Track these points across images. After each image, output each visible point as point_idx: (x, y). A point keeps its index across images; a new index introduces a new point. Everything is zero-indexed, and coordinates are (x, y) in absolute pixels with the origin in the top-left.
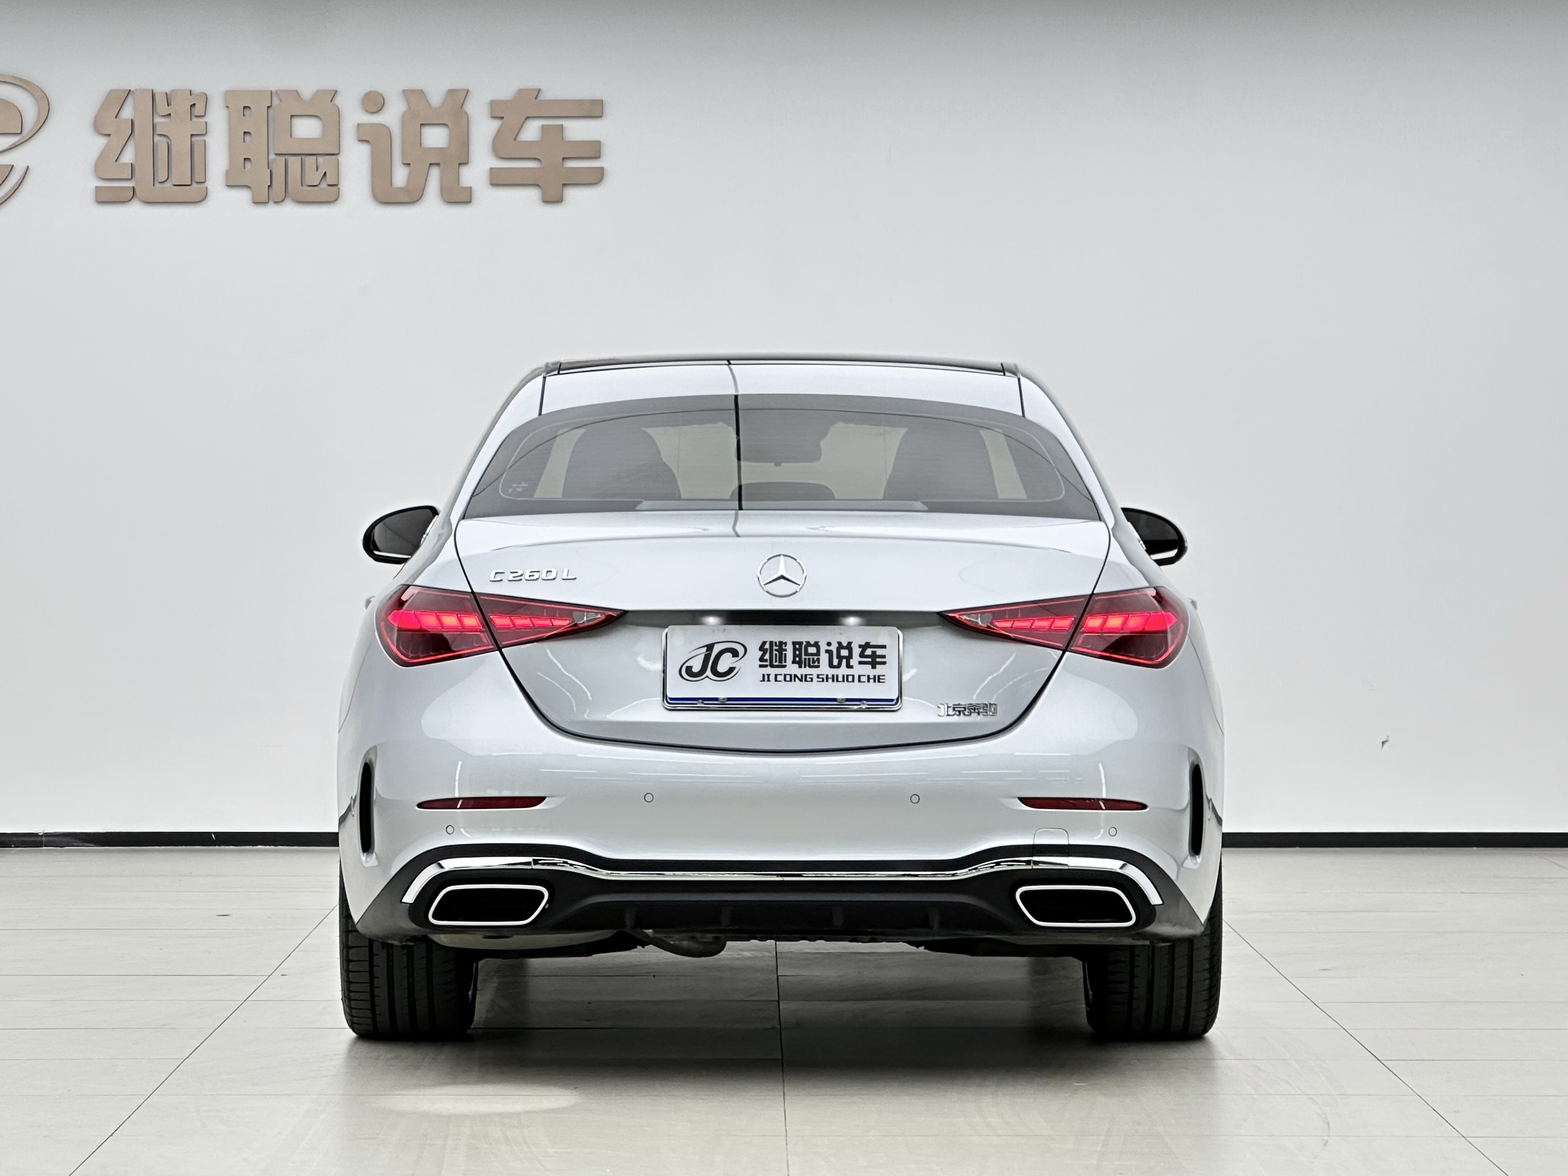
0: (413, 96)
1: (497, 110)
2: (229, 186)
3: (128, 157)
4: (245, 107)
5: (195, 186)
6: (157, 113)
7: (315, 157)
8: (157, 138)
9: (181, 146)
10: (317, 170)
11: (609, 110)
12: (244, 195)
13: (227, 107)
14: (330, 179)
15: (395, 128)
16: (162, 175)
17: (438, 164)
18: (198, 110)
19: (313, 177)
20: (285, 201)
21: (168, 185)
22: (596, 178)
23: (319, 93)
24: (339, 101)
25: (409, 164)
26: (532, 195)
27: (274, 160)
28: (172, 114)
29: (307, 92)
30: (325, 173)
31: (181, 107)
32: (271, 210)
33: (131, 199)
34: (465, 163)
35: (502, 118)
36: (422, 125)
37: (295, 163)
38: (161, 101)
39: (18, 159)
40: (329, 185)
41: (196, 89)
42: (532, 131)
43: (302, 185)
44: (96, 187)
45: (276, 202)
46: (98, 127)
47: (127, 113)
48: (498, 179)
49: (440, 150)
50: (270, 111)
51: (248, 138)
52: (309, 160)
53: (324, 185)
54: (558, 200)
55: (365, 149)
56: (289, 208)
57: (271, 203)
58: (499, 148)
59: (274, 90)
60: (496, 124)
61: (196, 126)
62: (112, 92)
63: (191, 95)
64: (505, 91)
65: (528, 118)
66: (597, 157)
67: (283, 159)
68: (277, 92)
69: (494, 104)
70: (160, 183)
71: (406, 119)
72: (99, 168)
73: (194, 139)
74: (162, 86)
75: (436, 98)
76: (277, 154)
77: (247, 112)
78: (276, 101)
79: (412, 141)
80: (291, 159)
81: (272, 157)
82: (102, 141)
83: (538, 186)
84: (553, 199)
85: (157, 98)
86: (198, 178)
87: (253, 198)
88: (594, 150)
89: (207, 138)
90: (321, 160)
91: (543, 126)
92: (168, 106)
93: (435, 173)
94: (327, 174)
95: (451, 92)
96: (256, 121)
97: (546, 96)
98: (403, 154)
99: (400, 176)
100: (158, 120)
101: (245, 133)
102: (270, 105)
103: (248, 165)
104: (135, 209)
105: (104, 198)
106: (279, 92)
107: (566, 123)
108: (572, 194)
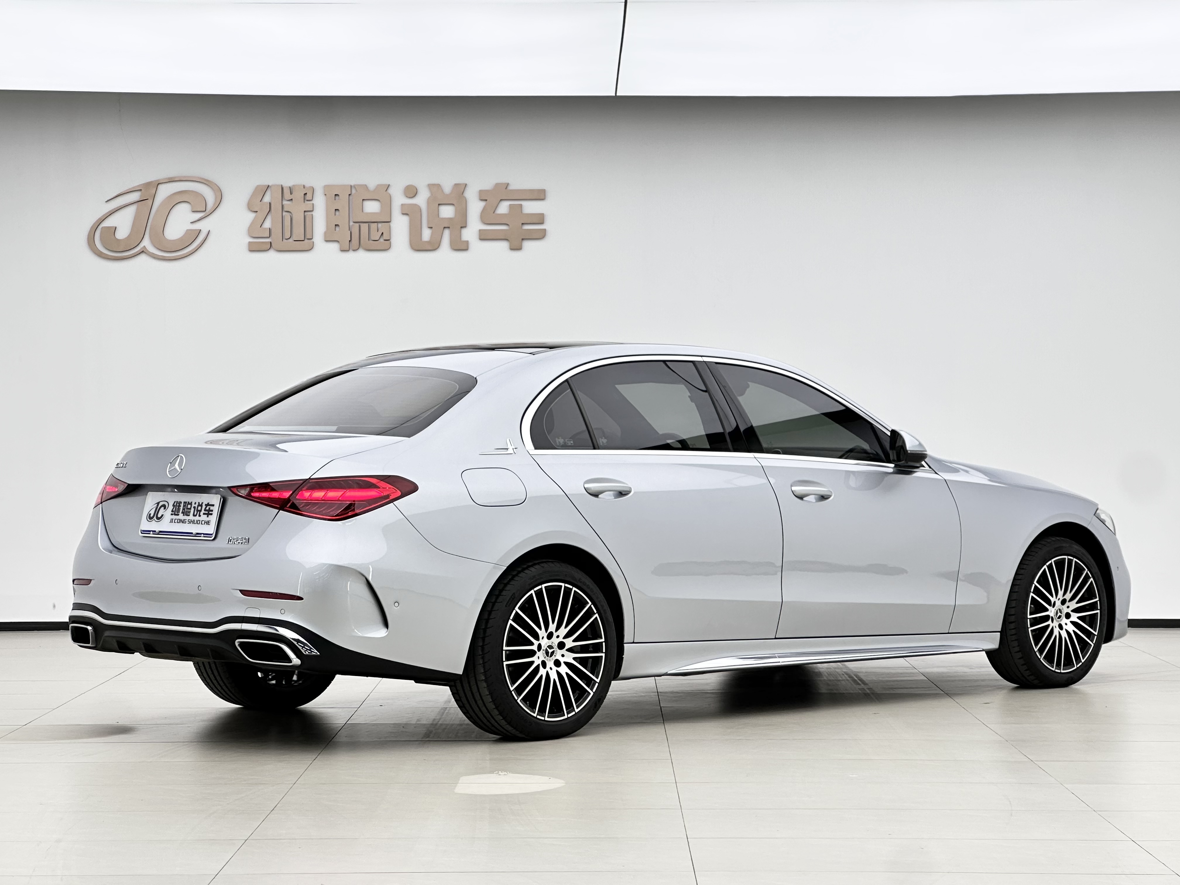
0: (435, 188)
1: (483, 196)
2: (327, 241)
3: (267, 224)
4: (335, 195)
5: (306, 241)
6: (285, 199)
7: (376, 224)
8: (284, 213)
9: (298, 217)
10: (378, 232)
11: (549, 195)
12: (335, 246)
13: (325, 195)
14: (385, 237)
15: (423, 206)
16: (287, 235)
17: (449, 227)
18: (309, 197)
19: (376, 236)
20: (359, 249)
21: (291, 240)
22: (541, 235)
23: (379, 186)
24: (390, 191)
25: (431, 228)
26: (504, 245)
27: (353, 225)
28: (293, 200)
29: (372, 186)
30: (382, 233)
31: (298, 195)
32: (351, 255)
33: (270, 248)
34: (464, 227)
35: (486, 200)
36: (439, 204)
37: (364, 227)
38: (287, 192)
39: (204, 226)
40: (385, 240)
41: (307, 185)
42: (503, 208)
43: (369, 240)
44: (249, 242)
45: (354, 250)
46: (250, 207)
47: (267, 199)
48: (484, 237)
49: (450, 219)
50: (351, 197)
51: (337, 213)
52: (374, 226)
53: (382, 240)
54: (519, 248)
55: (406, 219)
56: (361, 254)
57: (350, 250)
58: (484, 218)
59: (352, 184)
60: (483, 204)
61: (307, 206)
62: (258, 187)
63: (304, 188)
64: (488, 184)
65: (501, 200)
66: (542, 223)
67: (357, 225)
68: (354, 186)
69: (481, 192)
70: (286, 239)
71: (429, 202)
72: (251, 231)
73: (306, 213)
74: (287, 183)
75: (447, 188)
76: (354, 222)
77: (337, 197)
78: (354, 191)
79: (434, 214)
80: (362, 225)
81: (351, 223)
82: (253, 215)
83: (507, 240)
84: (516, 248)
85: (285, 191)
86: (308, 236)
87: (340, 248)
88: (540, 219)
89: (313, 213)
90: (380, 225)
91: (510, 205)
92: (291, 194)
93: (447, 233)
94: (384, 233)
95: (456, 185)
96: (342, 203)
97: (511, 188)
98: (428, 222)
99: (426, 234)
100: (285, 202)
101: (335, 210)
102: (350, 194)
103: (337, 228)
104: (272, 254)
105: (253, 248)
106: (356, 187)
107: (524, 203)
108: (527, 245)
